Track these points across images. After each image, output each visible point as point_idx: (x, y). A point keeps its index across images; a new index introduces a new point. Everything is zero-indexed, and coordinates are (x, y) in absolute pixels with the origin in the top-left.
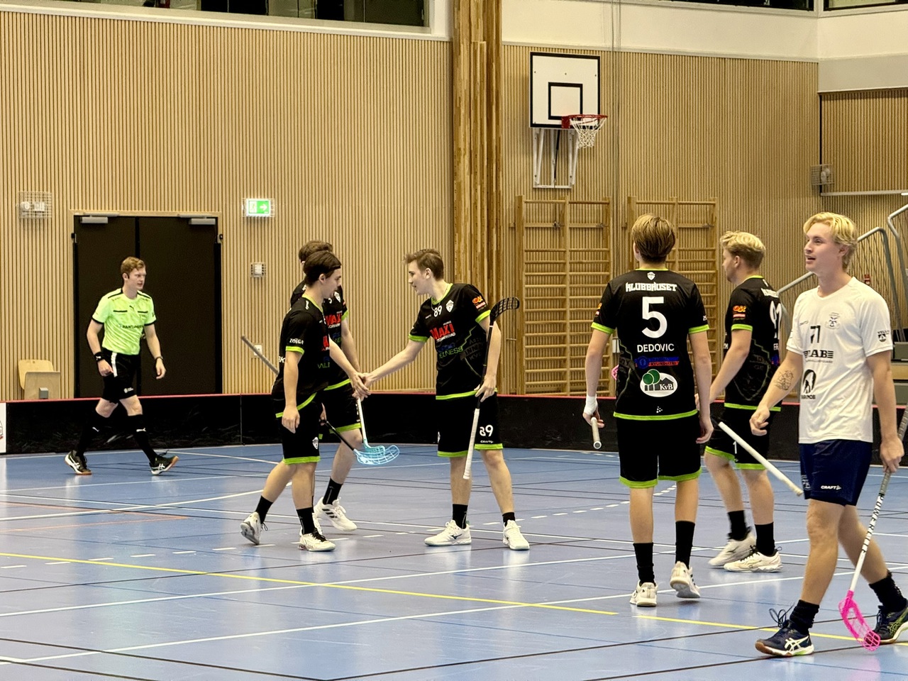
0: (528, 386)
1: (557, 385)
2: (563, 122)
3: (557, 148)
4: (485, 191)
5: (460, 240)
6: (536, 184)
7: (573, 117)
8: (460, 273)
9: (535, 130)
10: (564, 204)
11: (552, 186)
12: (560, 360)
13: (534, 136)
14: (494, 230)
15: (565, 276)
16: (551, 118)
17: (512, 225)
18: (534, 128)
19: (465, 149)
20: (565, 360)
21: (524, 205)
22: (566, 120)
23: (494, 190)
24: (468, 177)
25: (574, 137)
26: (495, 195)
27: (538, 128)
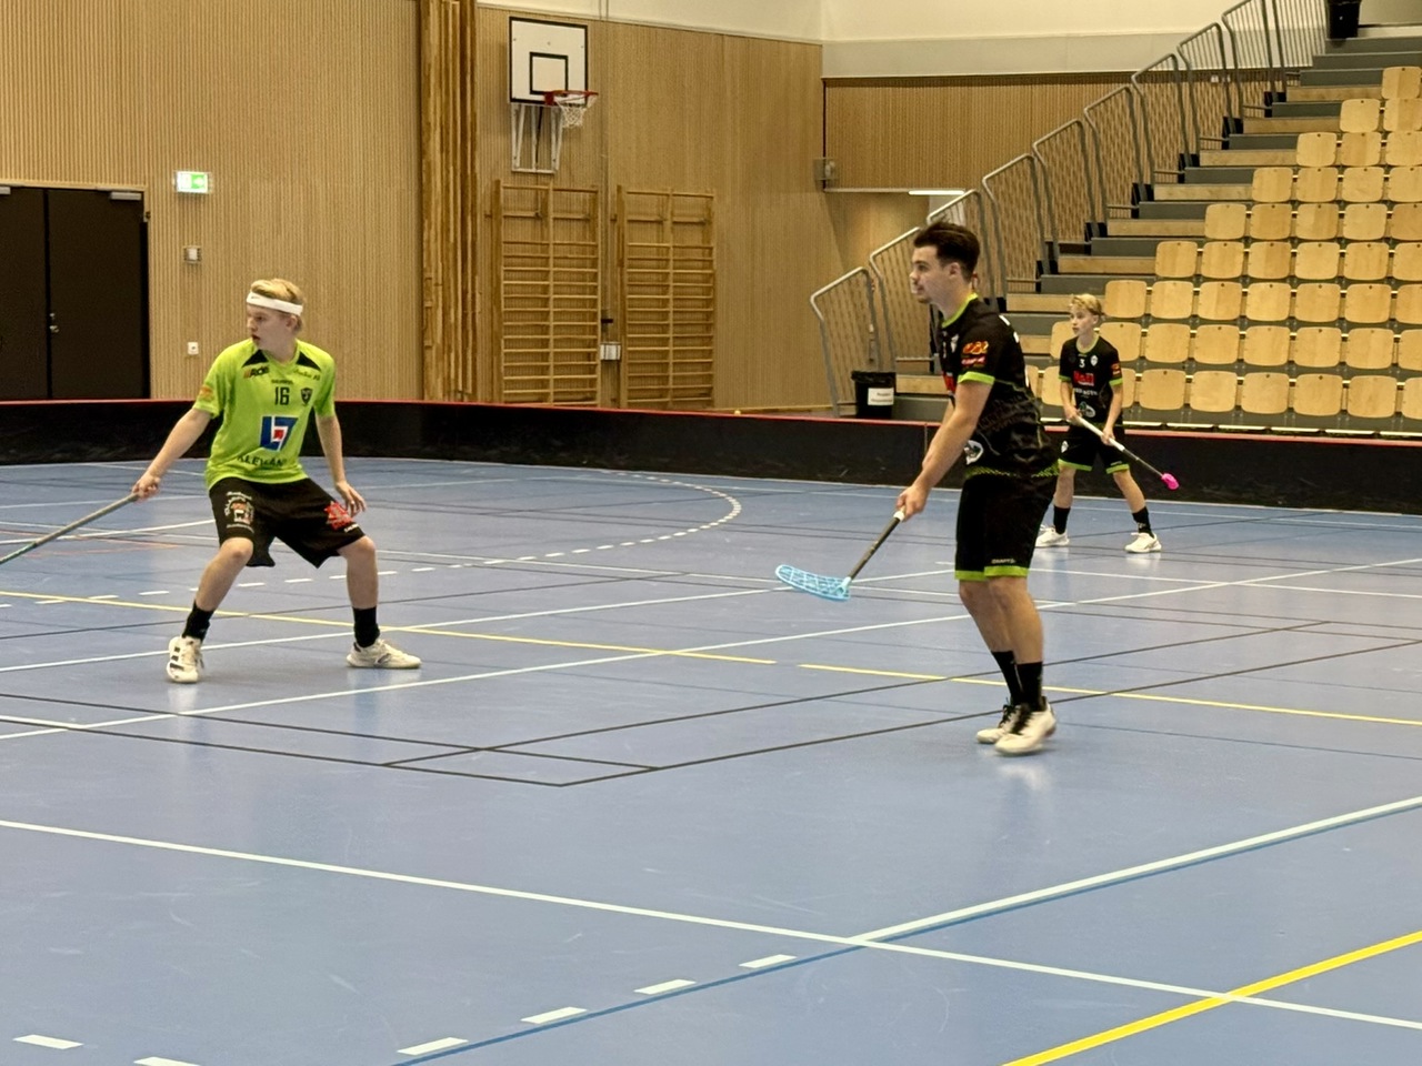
0: (506, 394)
1: (539, 394)
2: (547, 98)
3: (539, 127)
4: (459, 174)
5: (430, 228)
6: (515, 167)
7: (558, 93)
8: (430, 265)
9: (515, 106)
10: (547, 191)
11: (534, 170)
12: (543, 366)
13: (513, 112)
14: (469, 218)
15: (548, 272)
16: (532, 92)
17: (488, 213)
18: (513, 104)
19: (435, 125)
20: (548, 367)
21: (502, 190)
22: (549, 96)
23: (469, 172)
24: (438, 155)
25: (559, 115)
26: (469, 178)
27: (517, 104)
